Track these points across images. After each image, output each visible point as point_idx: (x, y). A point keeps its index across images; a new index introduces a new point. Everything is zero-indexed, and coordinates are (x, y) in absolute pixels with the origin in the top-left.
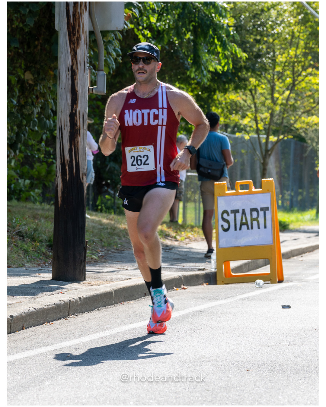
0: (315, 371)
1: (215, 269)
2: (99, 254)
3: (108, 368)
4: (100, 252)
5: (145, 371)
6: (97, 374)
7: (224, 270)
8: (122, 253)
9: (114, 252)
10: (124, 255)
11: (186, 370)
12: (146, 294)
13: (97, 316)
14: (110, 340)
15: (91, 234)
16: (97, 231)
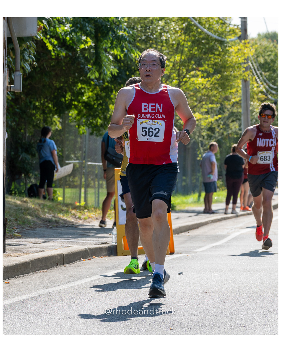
0: (209, 327)
1: (116, 243)
2: (15, 231)
3: (30, 326)
4: (16, 230)
5: (63, 328)
6: (21, 331)
7: (123, 244)
8: (35, 230)
9: (28, 229)
10: (36, 231)
11: (98, 326)
12: (57, 264)
13: (16, 283)
14: (30, 302)
15: (8, 214)
16: (13, 211)
